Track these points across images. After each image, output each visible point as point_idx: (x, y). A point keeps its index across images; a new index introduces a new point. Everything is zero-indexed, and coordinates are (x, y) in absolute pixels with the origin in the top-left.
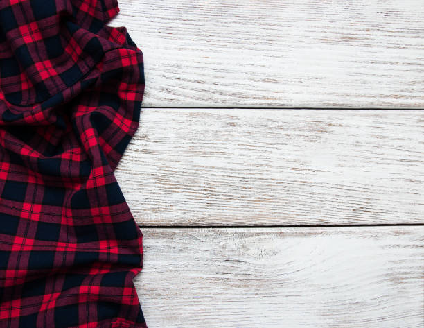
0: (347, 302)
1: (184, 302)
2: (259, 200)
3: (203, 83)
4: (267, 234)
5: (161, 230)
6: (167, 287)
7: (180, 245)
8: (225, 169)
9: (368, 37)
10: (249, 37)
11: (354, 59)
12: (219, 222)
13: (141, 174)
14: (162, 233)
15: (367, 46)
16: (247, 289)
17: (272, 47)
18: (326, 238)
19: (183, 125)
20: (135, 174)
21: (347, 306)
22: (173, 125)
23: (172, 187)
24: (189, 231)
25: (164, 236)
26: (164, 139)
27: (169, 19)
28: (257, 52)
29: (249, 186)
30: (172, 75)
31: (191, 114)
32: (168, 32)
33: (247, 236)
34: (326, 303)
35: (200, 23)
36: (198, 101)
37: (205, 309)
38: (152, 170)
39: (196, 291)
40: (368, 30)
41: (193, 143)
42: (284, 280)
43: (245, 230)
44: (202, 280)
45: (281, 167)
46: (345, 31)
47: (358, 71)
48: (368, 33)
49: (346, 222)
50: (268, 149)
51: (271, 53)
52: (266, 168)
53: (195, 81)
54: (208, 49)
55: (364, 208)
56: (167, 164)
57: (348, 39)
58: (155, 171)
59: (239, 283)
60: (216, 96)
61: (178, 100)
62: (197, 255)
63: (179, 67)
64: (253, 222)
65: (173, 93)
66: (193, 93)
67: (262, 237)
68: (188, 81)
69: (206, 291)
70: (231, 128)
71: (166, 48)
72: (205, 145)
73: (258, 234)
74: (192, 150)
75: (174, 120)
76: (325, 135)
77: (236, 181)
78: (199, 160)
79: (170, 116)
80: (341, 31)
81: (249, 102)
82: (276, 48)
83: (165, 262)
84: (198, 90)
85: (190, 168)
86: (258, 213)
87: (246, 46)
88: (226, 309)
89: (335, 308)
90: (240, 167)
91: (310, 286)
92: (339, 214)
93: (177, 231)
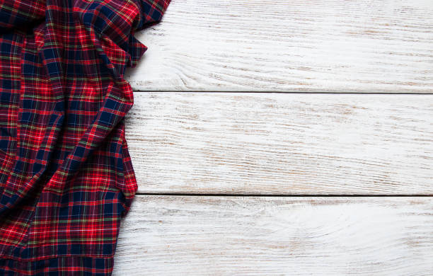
0: (369, 262)
1: (227, 261)
2: (293, 172)
3: (246, 70)
4: (300, 202)
5: (209, 197)
6: (213, 247)
7: (225, 211)
8: (264, 145)
9: (387, 30)
10: (286, 30)
11: (375, 50)
12: (259, 192)
13: (192, 149)
14: (210, 201)
15: (387, 39)
16: (282, 249)
17: (305, 39)
18: (351, 206)
19: (228, 107)
20: (187, 149)
21: (370, 266)
22: (220, 106)
23: (218, 160)
24: (232, 198)
25: (211, 202)
26: (212, 118)
27: (218, 15)
28: (292, 44)
29: (285, 160)
30: (219, 63)
31: (235, 97)
32: (217, 26)
33: (283, 203)
34: (351, 263)
35: (246, 18)
36: (241, 86)
37: (246, 267)
38: (202, 145)
39: (237, 251)
40: (387, 25)
41: (237, 122)
42: (315, 242)
43: (281, 198)
44: (243, 242)
45: (312, 144)
46: (367, 26)
47: (378, 60)
48: (387, 27)
49: (368, 192)
50: (301, 128)
51: (305, 44)
52: (300, 144)
53: (240, 69)
54: (251, 41)
55: (384, 180)
56: (214, 140)
57: (370, 33)
58: (204, 146)
59: (276, 245)
60: (257, 82)
61: (225, 85)
62: (239, 219)
63: (226, 56)
64: (288, 192)
65: (221, 79)
66: (238, 79)
67: (296, 204)
68: (234, 68)
69: (246, 251)
70: (269, 109)
71: (215, 40)
72: (247, 124)
73: (292, 202)
74: (236, 128)
75: (220, 102)
76: (350, 117)
77: (274, 156)
78: (242, 137)
79: (218, 99)
80: (364, 26)
81: (286, 87)
82: (308, 40)
83: (211, 225)
84: (241, 76)
85: (234, 143)
86: (292, 183)
87: (283, 38)
88: (265, 267)
89: (359, 267)
90: (277, 143)
91: (337, 247)
92: (362, 185)
93: (222, 198)
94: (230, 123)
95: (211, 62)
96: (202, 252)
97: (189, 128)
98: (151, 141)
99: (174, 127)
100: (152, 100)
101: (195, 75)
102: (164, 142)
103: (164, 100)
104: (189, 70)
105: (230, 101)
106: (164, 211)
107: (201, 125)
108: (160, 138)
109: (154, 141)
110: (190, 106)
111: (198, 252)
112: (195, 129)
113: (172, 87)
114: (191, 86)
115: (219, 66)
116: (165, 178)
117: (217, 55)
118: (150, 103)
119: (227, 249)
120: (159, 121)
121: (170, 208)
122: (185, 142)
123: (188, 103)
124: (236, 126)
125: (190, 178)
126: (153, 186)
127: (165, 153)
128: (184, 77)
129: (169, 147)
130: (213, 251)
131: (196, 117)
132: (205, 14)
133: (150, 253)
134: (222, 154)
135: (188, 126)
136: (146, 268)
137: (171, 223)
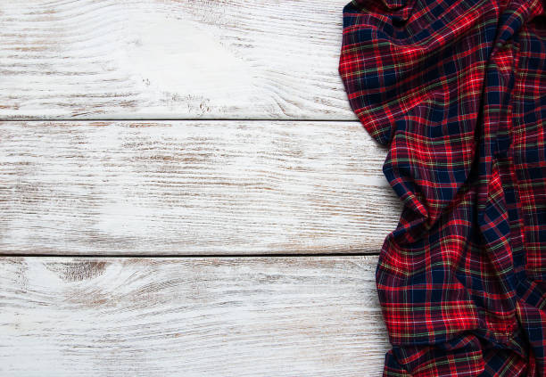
94: (344, 161)
95: (315, 82)
96: (313, 330)
97: (290, 168)
98: (240, 184)
99: (271, 166)
100: (240, 131)
101: (296, 99)
102: (258, 186)
103: (257, 132)
104: (288, 92)
105: (343, 133)
106: (262, 277)
107: (306, 163)
108: (254, 182)
109: (246, 184)
110: (291, 139)
111: (309, 330)
112: (299, 168)
113: (266, 114)
114: (291, 112)
115: (327, 88)
116: (261, 234)
117: (323, 74)
118: (238, 135)
119: (345, 325)
120: (252, 159)
121: (269, 274)
122: (286, 186)
123: (287, 135)
124: (352, 165)
125: (296, 233)
126: (246, 245)
127: (260, 201)
128: (281, 101)
129: (266, 193)
130: (327, 329)
131: (299, 153)
132: (305, 21)
133: (244, 333)
134: (336, 201)
135: (289, 165)
136: (240, 354)
137: (270, 292)
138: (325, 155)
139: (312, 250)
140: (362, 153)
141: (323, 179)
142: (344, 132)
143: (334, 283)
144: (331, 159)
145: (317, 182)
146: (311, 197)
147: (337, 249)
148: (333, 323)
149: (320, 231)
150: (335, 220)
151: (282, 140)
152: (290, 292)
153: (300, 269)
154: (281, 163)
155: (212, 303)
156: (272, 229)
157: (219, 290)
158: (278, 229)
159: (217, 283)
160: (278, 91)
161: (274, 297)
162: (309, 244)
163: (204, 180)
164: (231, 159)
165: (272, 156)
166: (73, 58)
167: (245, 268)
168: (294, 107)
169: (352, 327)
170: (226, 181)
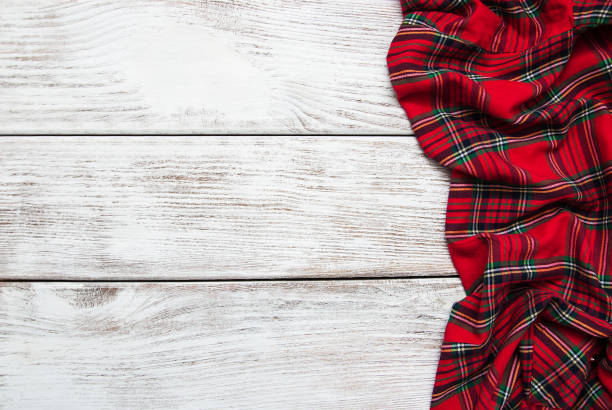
138: (348, 173)
139: (334, 275)
140: (388, 171)
141: (346, 198)
142: (370, 149)
143: (357, 308)
144: (355, 177)
145: (339, 202)
146: (333, 219)
147: (361, 273)
148: (355, 349)
149: (342, 255)
150: (358, 242)
151: (302, 157)
152: (311, 318)
153: (321, 294)
154: (301, 182)
155: (230, 329)
156: (292, 253)
157: (236, 316)
158: (298, 253)
159: (235, 309)
160: (300, 104)
161: (293, 323)
162: (330, 268)
163: (219, 201)
164: (247, 178)
165: (291, 175)
166: (77, 68)
167: (264, 293)
168: (316, 121)
169: (375, 354)
170: (243, 202)
